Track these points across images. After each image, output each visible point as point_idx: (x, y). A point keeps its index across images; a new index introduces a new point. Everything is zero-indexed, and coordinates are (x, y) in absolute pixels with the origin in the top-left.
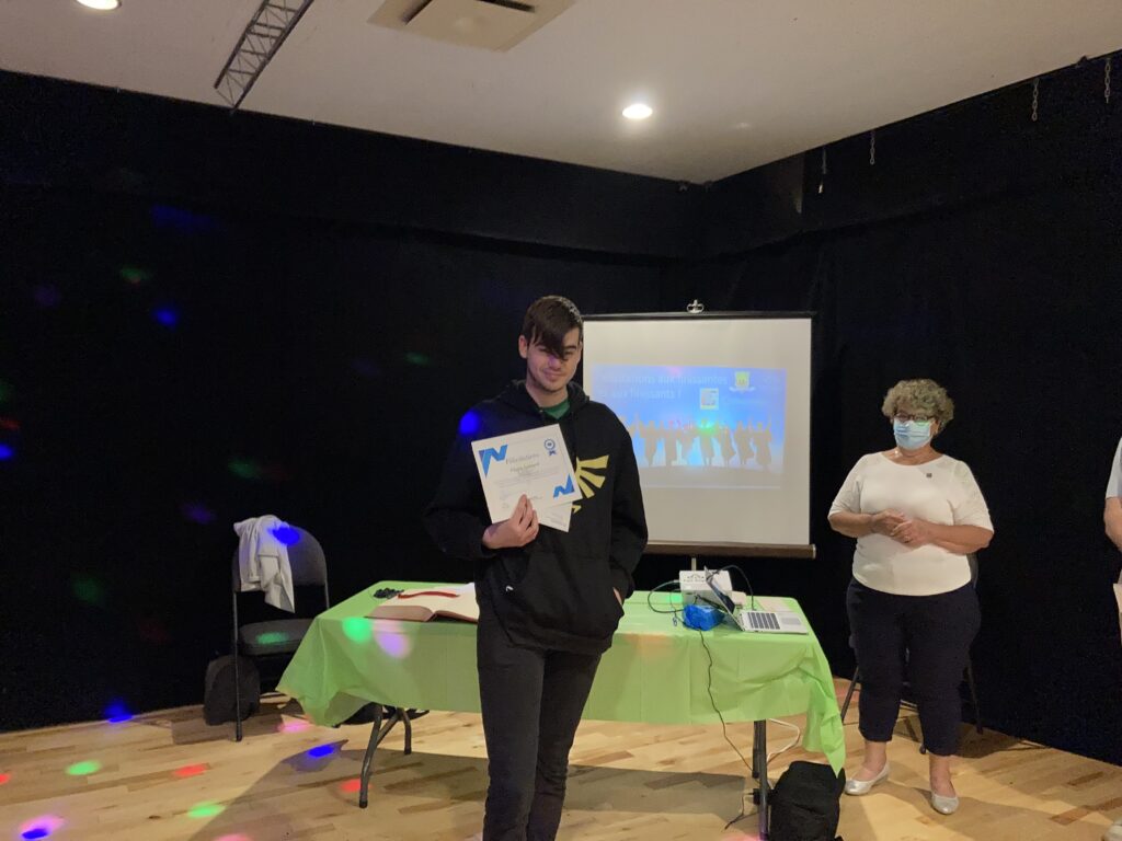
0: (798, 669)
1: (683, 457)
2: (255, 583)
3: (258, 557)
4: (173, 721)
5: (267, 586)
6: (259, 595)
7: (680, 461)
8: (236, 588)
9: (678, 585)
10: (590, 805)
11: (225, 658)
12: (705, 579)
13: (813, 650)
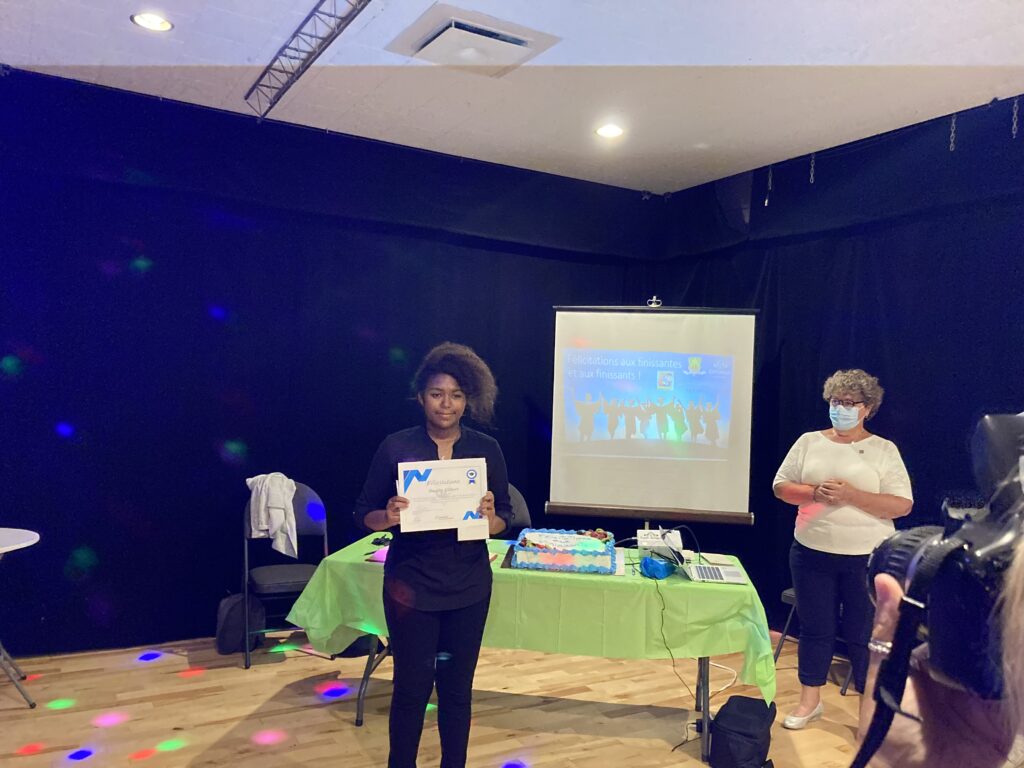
0: (738, 614)
1: (642, 432)
2: (264, 531)
3: (268, 508)
4: (190, 650)
7: (638, 435)
8: (247, 535)
9: (636, 542)
10: (555, 729)
11: (236, 596)
12: (660, 536)
13: (752, 598)
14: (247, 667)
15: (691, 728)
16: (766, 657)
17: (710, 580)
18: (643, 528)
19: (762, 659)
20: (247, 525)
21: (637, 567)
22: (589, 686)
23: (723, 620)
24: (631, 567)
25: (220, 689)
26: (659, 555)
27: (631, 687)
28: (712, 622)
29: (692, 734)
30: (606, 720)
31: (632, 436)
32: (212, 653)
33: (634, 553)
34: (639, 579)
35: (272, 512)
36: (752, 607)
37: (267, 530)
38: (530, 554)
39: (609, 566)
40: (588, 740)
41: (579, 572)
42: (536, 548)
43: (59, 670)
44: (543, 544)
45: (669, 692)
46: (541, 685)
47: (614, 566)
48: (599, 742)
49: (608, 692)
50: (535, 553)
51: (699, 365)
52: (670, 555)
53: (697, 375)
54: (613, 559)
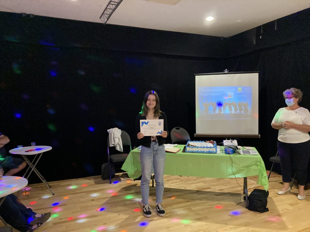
0: (256, 164)
1: (224, 111)
2: (113, 144)
3: (114, 138)
4: (94, 179)
5: (116, 145)
6: (114, 148)
7: (223, 112)
8: (108, 146)
9: (223, 144)
10: (201, 199)
11: (106, 163)
12: (230, 142)
13: (260, 159)
14: (111, 183)
15: (242, 199)
16: (265, 177)
17: (246, 154)
18: (225, 140)
19: (264, 177)
20: (108, 143)
21: (224, 151)
22: (210, 187)
23: (250, 166)
24: (222, 151)
25: (103, 189)
26: (230, 148)
27: (223, 187)
28: (248, 167)
29: (243, 200)
30: (216, 197)
31: (221, 113)
32: (100, 180)
33: (223, 147)
34: (224, 155)
35: (115, 139)
36: (260, 162)
37: (114, 144)
38: (191, 148)
39: (215, 151)
40: (211, 203)
41: (206, 153)
42: (192, 146)
43: (60, 185)
44: (195, 145)
45: (235, 188)
46: (196, 187)
47: (216, 151)
48: (214, 203)
49: (216, 189)
50: (192, 148)
51: (241, 90)
52: (234, 148)
53: (241, 93)
54: (216, 149)
